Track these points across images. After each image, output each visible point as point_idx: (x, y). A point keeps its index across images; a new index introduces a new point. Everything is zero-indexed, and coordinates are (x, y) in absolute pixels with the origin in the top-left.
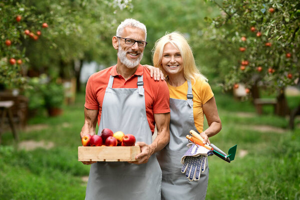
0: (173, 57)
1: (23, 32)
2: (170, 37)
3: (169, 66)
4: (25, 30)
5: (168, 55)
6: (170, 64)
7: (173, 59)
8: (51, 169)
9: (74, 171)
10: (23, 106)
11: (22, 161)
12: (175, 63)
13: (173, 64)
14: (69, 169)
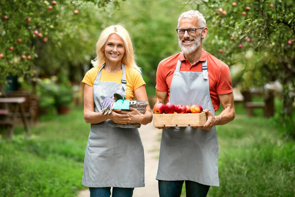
0: (116, 47)
1: (32, 32)
2: (115, 28)
3: (111, 54)
4: (34, 30)
5: (111, 44)
6: (112, 53)
7: (115, 49)
8: (57, 155)
9: (77, 157)
10: (34, 103)
11: (31, 148)
12: (117, 52)
13: (115, 53)
14: (72, 156)
